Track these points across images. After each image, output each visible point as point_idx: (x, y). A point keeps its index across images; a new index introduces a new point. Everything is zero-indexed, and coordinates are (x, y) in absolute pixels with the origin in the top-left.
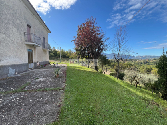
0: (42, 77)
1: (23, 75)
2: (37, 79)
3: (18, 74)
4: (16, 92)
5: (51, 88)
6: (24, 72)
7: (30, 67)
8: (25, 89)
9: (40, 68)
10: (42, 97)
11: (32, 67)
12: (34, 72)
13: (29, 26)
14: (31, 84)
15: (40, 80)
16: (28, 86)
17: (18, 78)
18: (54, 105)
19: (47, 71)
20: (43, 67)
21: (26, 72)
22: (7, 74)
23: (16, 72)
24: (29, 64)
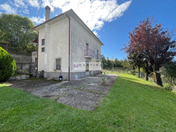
0: (93, 83)
1: (82, 80)
2: (89, 83)
3: (80, 78)
4: (76, 89)
5: (96, 91)
6: (83, 77)
7: (86, 75)
8: (81, 88)
9: (94, 76)
10: (88, 95)
11: (88, 75)
12: (88, 79)
13: (87, 44)
14: (85, 86)
15: (90, 84)
16: (83, 87)
17: (79, 81)
18: (94, 102)
19: (97, 79)
20: (96, 76)
21: (84, 78)
22: (74, 78)
23: (78, 77)
24: (86, 72)
